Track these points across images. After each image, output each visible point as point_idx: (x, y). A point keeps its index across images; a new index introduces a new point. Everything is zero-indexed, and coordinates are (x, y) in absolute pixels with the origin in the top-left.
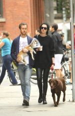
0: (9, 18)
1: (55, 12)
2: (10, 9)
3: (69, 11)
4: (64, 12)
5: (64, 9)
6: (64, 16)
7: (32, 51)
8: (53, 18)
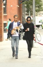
0: (8, 14)
1: (26, 13)
2: (9, 10)
3: (32, 12)
4: (29, 13)
5: (29, 11)
6: (29, 14)
7: (19, 30)
8: (25, 15)
